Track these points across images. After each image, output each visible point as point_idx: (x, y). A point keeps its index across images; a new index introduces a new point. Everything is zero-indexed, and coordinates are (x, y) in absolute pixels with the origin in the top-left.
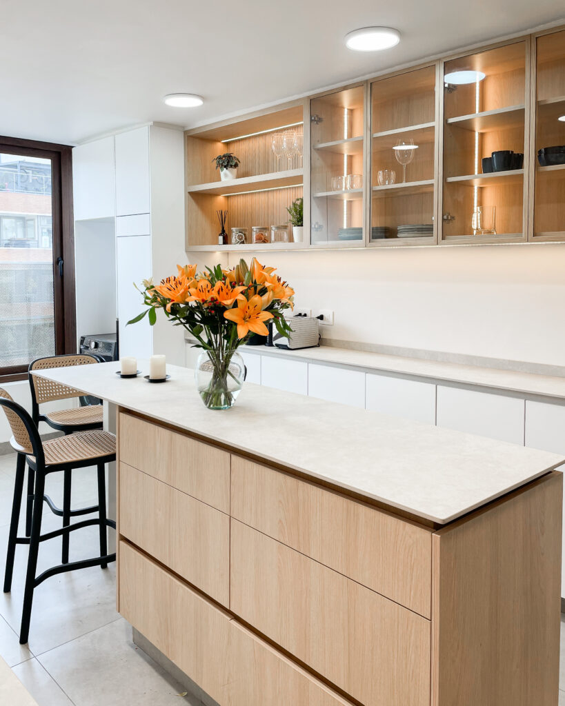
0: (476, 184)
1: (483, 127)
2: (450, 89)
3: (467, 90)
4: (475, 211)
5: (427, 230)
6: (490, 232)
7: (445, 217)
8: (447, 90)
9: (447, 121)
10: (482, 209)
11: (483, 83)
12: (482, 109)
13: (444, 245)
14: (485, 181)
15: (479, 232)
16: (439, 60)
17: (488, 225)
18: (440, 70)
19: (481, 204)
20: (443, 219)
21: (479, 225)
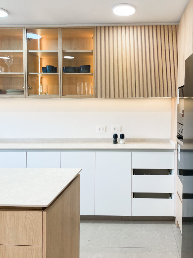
0: (40, 76)
1: (42, 56)
2: (29, 40)
3: (35, 41)
4: (40, 86)
5: (22, 92)
6: (46, 94)
7: (29, 87)
8: (28, 39)
9: (28, 51)
10: (42, 85)
11: (41, 39)
12: (41, 49)
13: (28, 98)
14: (43, 75)
15: (41, 93)
16: (25, 27)
17: (44, 91)
18: (24, 31)
19: (41, 83)
20: (28, 88)
21: (41, 91)
